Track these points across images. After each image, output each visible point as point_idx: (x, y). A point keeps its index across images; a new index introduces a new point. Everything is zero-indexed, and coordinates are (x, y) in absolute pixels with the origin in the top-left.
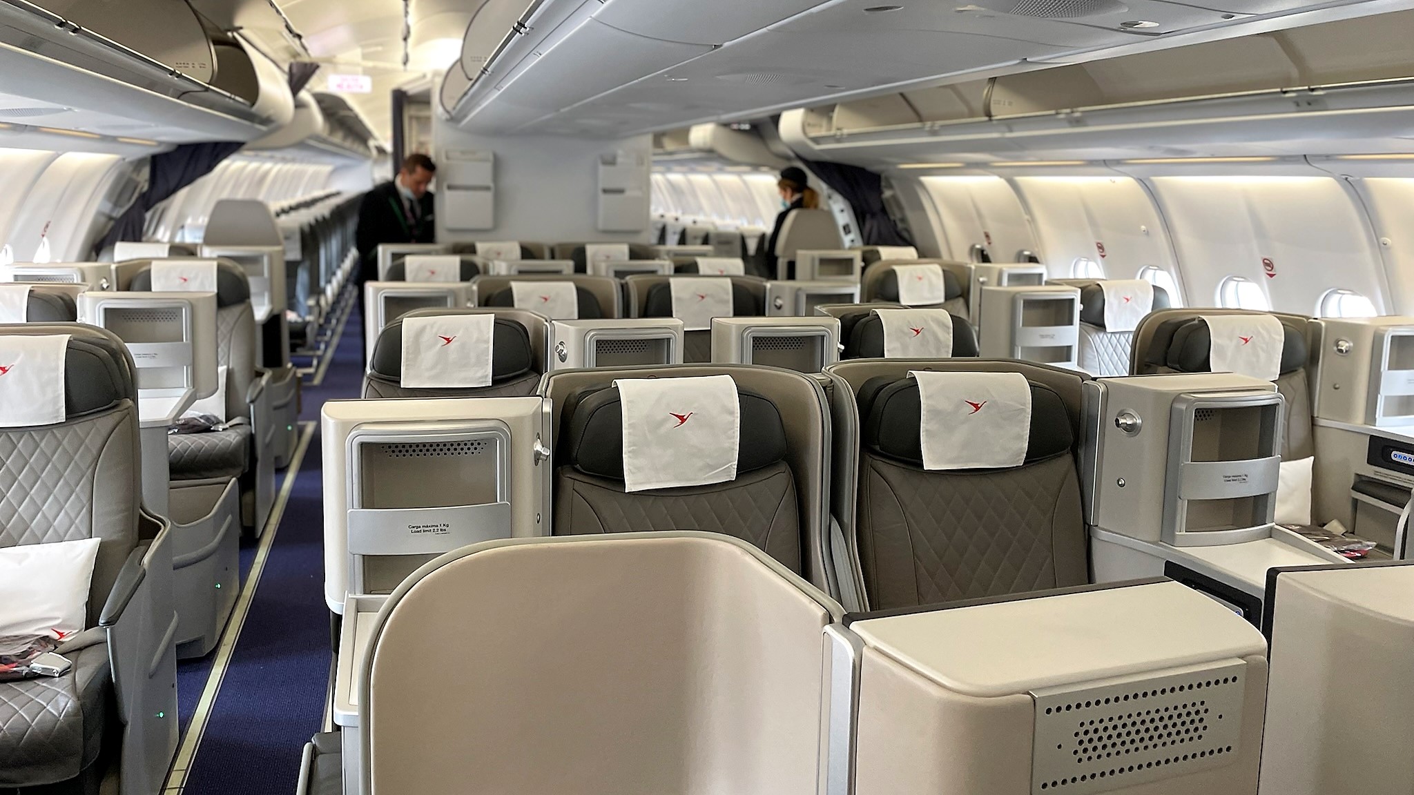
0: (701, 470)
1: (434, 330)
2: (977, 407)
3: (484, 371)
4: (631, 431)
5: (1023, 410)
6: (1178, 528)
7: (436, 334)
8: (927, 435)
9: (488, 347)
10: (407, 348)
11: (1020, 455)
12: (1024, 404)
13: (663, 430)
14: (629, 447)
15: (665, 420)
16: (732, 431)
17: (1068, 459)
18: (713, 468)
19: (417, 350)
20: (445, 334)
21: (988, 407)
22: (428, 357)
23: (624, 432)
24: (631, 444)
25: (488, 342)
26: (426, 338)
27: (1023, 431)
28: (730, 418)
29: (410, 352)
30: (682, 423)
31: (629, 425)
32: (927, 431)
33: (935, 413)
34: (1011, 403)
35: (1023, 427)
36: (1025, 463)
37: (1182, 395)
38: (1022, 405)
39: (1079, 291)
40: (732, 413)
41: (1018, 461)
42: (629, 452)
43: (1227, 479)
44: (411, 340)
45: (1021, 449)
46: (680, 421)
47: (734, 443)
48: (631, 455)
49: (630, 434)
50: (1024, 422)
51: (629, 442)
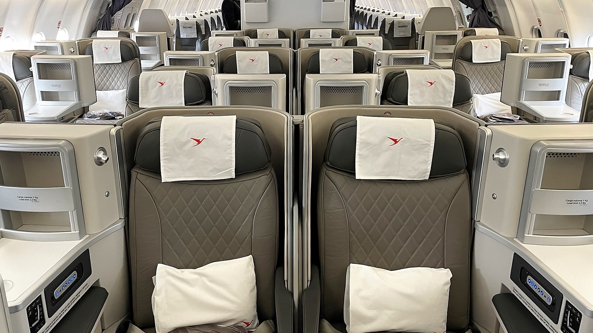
0: (212, 171)
1: (155, 78)
2: (396, 141)
3: (180, 100)
4: (165, 147)
5: (429, 145)
6: (527, 231)
7: (156, 80)
8: (360, 158)
9: (182, 88)
10: (142, 87)
11: (426, 173)
12: (429, 141)
13: (187, 148)
14: (164, 156)
15: (187, 142)
16: (230, 150)
17: (462, 178)
18: (220, 171)
19: (147, 89)
20: (161, 80)
21: (404, 141)
22: (153, 92)
23: (161, 148)
24: (165, 155)
25: (181, 85)
26: (151, 82)
27: (428, 158)
28: (229, 142)
29: (143, 89)
30: (198, 144)
31: (164, 144)
32: (360, 155)
33: (366, 144)
34: (420, 140)
35: (428, 156)
36: (430, 178)
37: (542, 142)
38: (428, 142)
39: (571, 56)
40: (230, 139)
41: (425, 177)
42: (165, 159)
43: (569, 202)
44: (143, 83)
45: (427, 169)
46: (197, 143)
47: (231, 157)
48: (165, 161)
49: (164, 149)
50: (429, 152)
51: (164, 154)
